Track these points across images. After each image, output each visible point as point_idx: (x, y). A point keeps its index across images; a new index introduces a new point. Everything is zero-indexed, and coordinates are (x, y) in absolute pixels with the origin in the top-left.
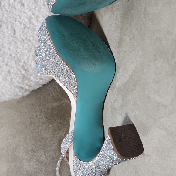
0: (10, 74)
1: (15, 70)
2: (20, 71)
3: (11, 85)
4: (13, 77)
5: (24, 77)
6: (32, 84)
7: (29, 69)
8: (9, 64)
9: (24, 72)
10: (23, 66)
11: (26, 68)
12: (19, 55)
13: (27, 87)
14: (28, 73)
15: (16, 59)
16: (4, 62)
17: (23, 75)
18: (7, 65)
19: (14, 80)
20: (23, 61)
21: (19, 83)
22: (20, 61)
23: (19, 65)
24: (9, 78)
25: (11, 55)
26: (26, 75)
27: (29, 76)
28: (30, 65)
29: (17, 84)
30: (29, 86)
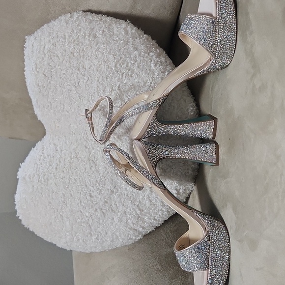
0: (126, 214)
1: (130, 210)
2: (135, 211)
3: (125, 226)
4: (128, 218)
5: (139, 217)
6: (146, 225)
7: (144, 209)
8: (125, 204)
9: (138, 212)
10: (138, 206)
11: (141, 207)
12: (134, 195)
13: (141, 229)
14: (143, 212)
15: (132, 199)
16: (121, 202)
17: (138, 215)
18: (123, 205)
19: (129, 221)
20: (138, 200)
21: (133, 224)
22: (136, 200)
23: (135, 204)
24: (124, 219)
25: (127, 195)
26: (140, 216)
27: (143, 216)
28: (145, 205)
29: (132, 225)
30: (143, 228)
